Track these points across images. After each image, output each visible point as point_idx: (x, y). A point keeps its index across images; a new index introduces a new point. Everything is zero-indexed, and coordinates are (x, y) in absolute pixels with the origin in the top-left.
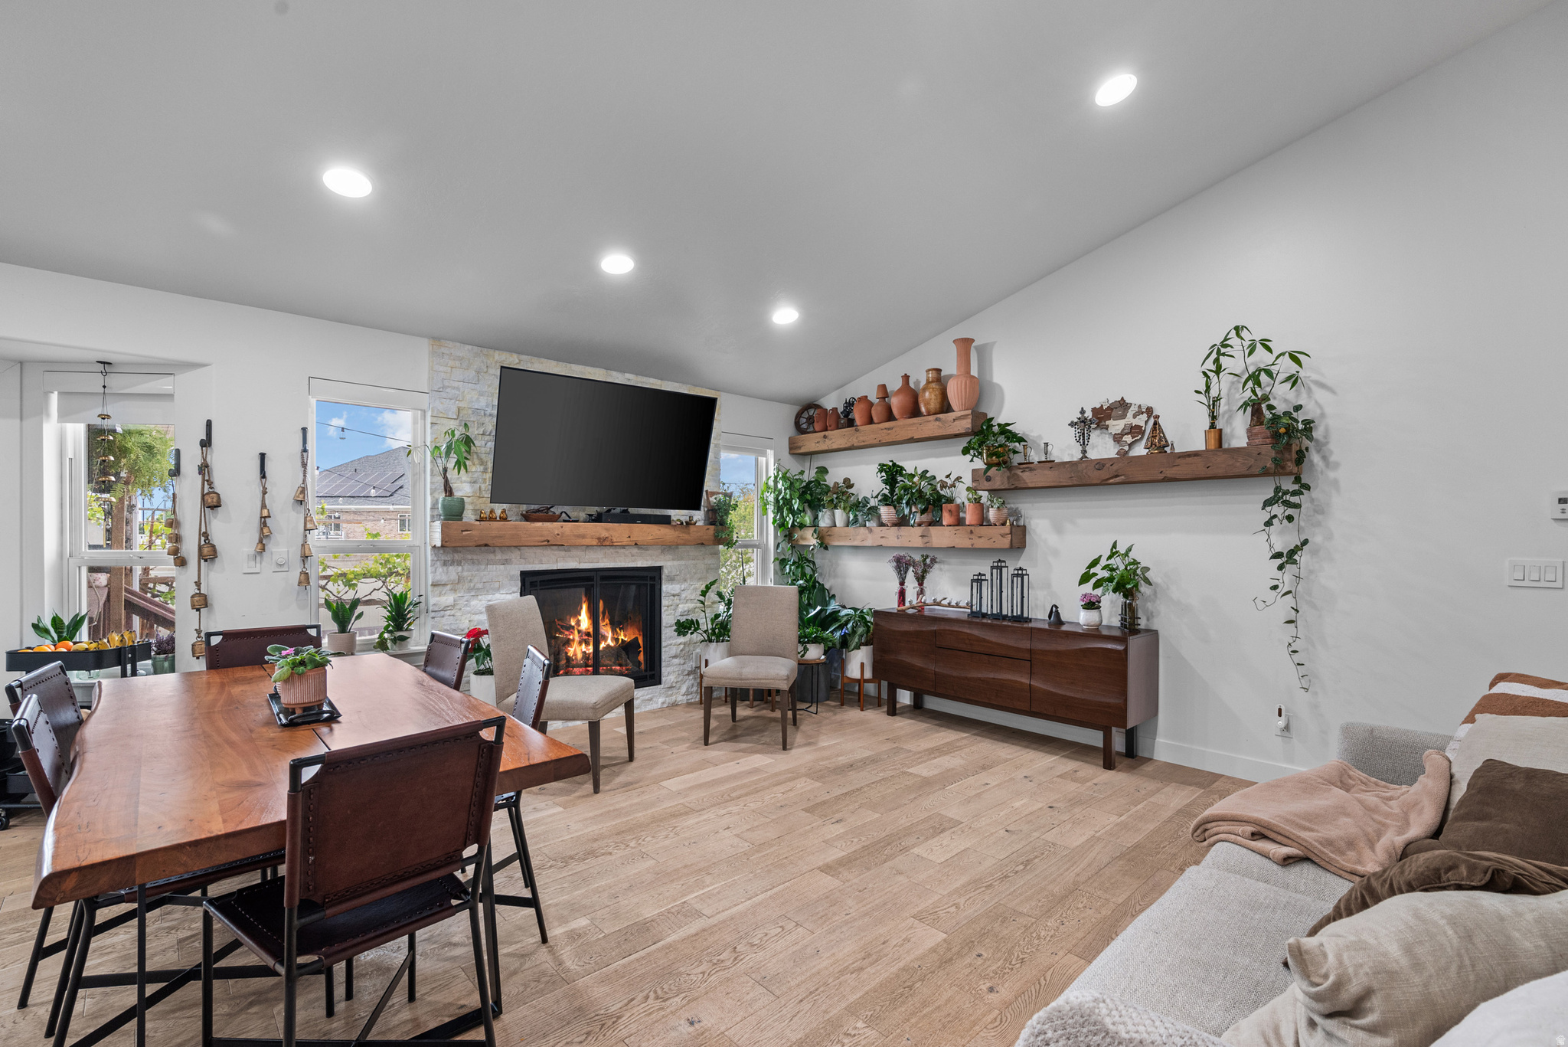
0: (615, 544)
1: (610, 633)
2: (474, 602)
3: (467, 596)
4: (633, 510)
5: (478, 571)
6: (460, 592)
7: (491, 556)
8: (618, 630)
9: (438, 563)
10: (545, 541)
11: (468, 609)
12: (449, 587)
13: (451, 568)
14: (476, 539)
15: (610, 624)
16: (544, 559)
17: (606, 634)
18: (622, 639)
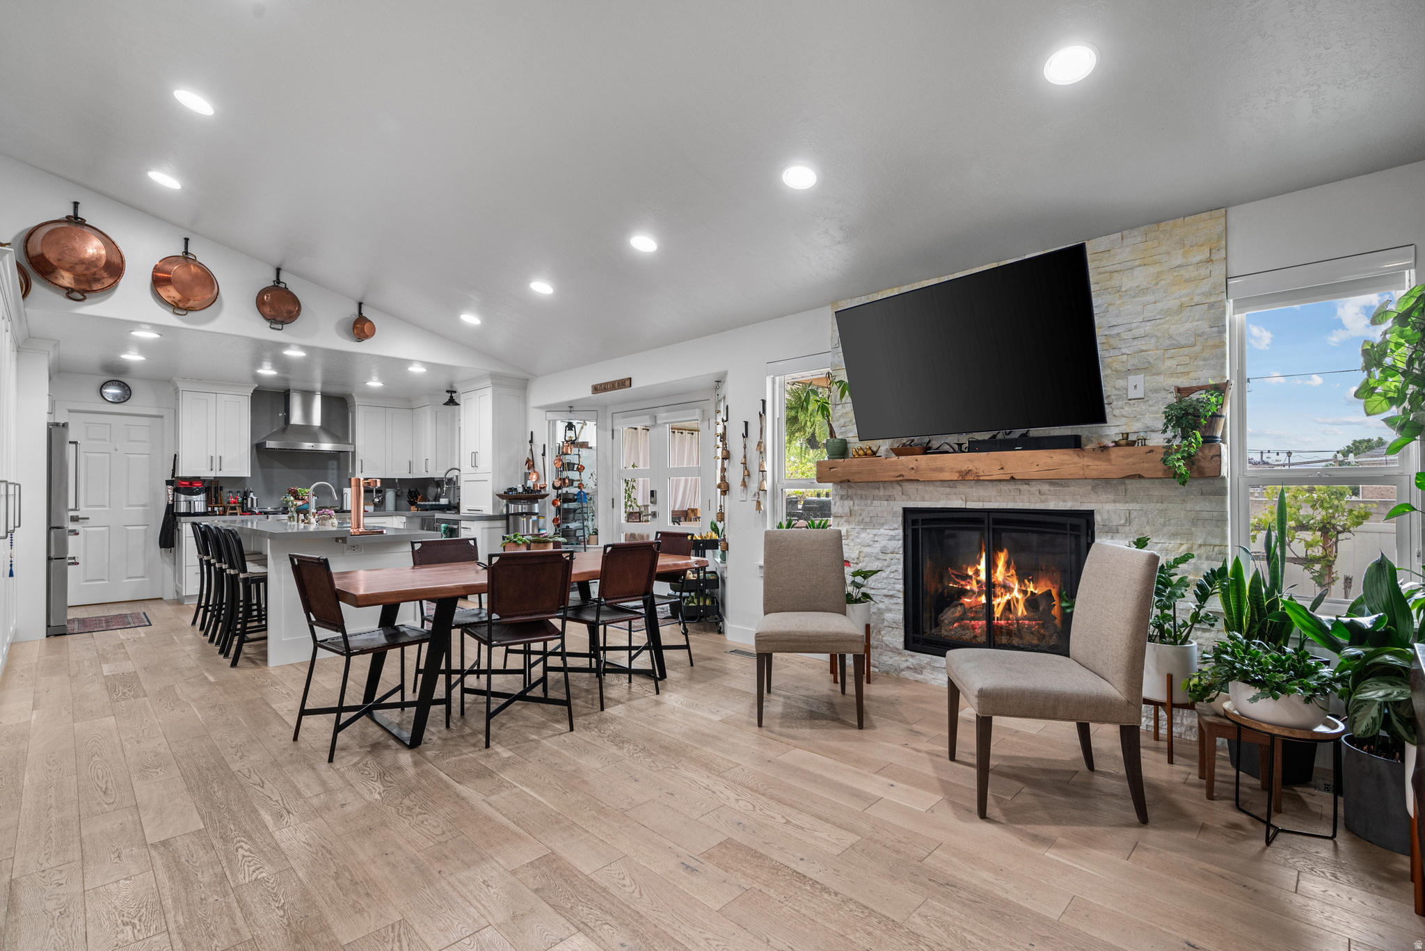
0: (982, 478)
1: (1017, 584)
2: (863, 535)
3: (858, 528)
4: (1036, 432)
5: (865, 505)
6: (852, 524)
7: (876, 492)
8: (1026, 581)
9: (837, 497)
10: (900, 476)
11: (858, 540)
12: (844, 519)
13: (846, 502)
14: (840, 475)
15: (1017, 574)
16: (927, 496)
17: (1012, 585)
18: (1032, 592)
